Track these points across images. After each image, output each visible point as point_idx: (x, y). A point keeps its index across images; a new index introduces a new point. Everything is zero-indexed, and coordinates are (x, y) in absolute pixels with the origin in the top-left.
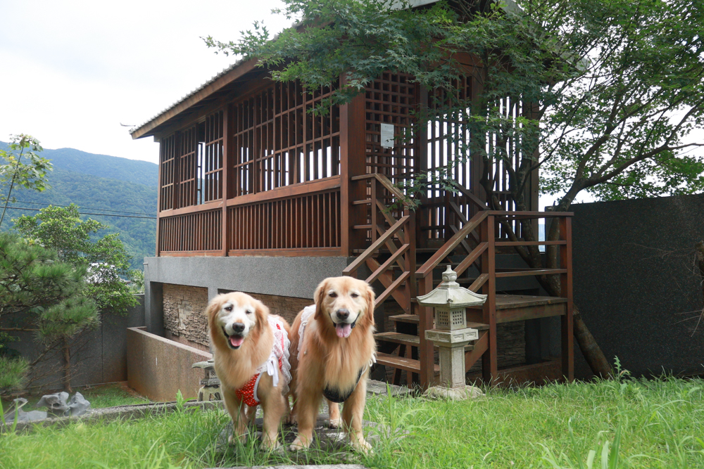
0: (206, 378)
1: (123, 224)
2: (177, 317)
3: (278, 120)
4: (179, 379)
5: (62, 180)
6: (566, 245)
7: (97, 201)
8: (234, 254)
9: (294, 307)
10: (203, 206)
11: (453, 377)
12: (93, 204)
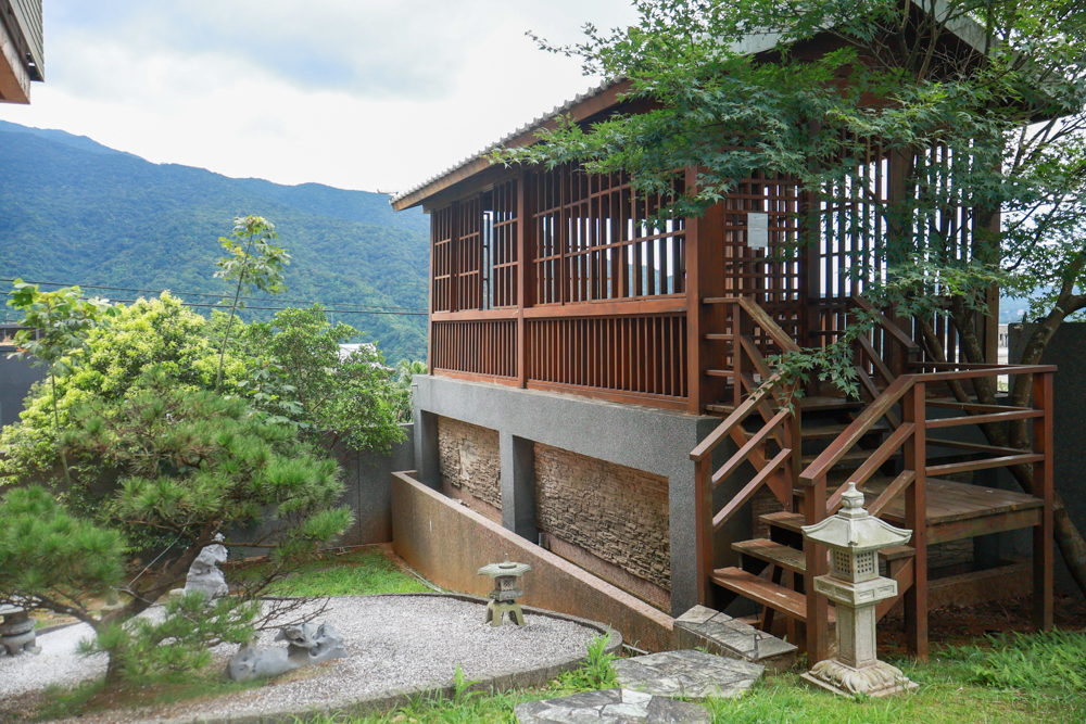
0: (497, 589)
1: (385, 286)
2: (458, 462)
3: (595, 201)
4: (461, 556)
5: (305, 228)
6: (1043, 417)
7: (351, 254)
8: (535, 387)
9: (620, 474)
10: (492, 313)
11: (857, 652)
12: (346, 260)
